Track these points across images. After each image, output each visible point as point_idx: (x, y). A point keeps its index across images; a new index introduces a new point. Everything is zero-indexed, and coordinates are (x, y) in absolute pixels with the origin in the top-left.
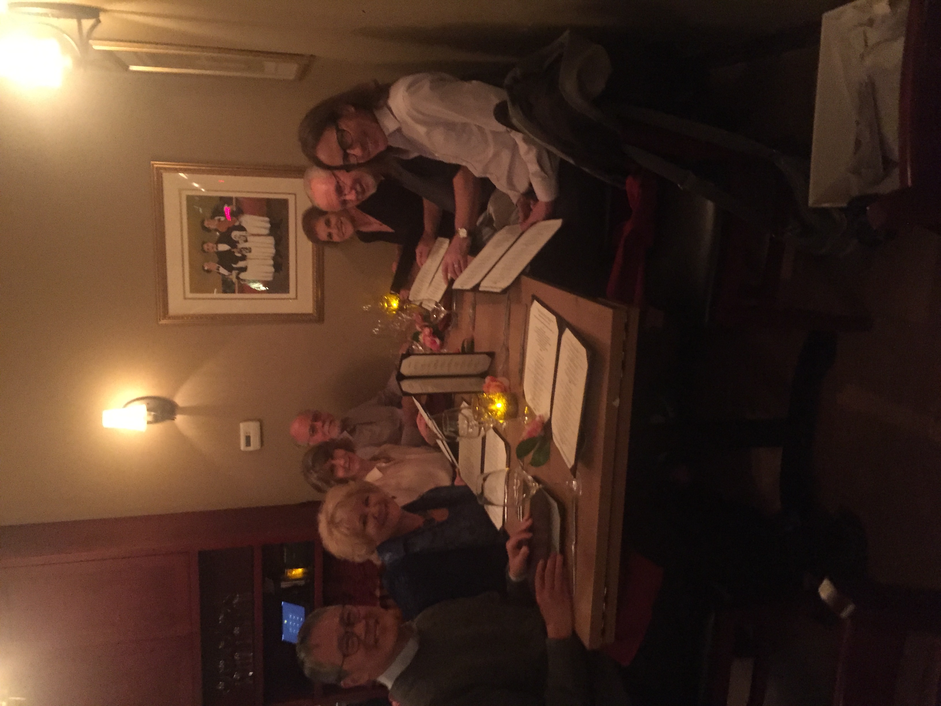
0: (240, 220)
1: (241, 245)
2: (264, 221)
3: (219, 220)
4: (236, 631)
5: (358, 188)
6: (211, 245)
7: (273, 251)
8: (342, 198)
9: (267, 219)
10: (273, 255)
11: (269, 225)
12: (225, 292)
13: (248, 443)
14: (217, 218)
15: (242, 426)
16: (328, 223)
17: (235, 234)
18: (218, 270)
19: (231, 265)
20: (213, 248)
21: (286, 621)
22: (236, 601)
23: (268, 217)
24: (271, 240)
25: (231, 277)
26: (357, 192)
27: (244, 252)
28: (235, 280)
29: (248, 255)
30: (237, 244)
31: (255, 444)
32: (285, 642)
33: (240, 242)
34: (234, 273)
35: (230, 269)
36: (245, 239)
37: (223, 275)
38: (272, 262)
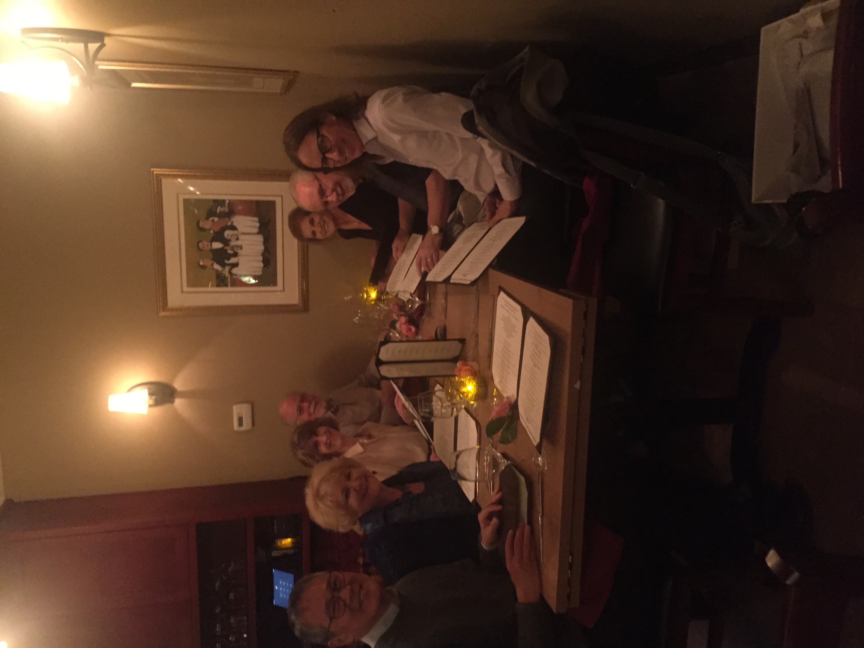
0: (232, 220)
1: (233, 243)
2: (254, 221)
3: (213, 221)
4: (232, 596)
5: (339, 189)
6: (205, 243)
7: (262, 248)
8: (325, 200)
9: (256, 219)
10: (261, 252)
11: (258, 225)
12: (218, 286)
13: (241, 424)
14: (211, 219)
15: (235, 407)
16: (312, 222)
17: (227, 233)
18: (212, 265)
19: (224, 261)
20: (207, 245)
21: (276, 588)
22: (230, 569)
23: (256, 216)
24: (260, 238)
25: (223, 272)
26: (338, 194)
27: (236, 249)
28: (227, 274)
29: (239, 251)
30: (230, 243)
31: (247, 424)
32: (276, 607)
33: (232, 240)
34: (227, 268)
35: (223, 265)
36: (236, 238)
37: (217, 271)
38: (261, 258)
